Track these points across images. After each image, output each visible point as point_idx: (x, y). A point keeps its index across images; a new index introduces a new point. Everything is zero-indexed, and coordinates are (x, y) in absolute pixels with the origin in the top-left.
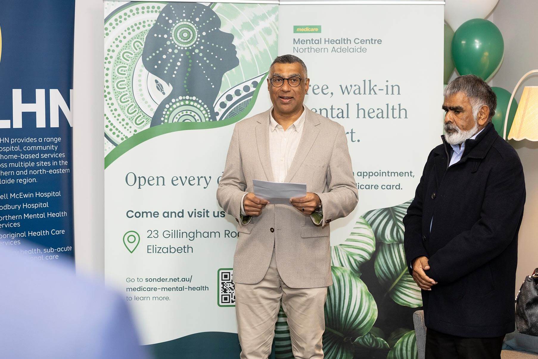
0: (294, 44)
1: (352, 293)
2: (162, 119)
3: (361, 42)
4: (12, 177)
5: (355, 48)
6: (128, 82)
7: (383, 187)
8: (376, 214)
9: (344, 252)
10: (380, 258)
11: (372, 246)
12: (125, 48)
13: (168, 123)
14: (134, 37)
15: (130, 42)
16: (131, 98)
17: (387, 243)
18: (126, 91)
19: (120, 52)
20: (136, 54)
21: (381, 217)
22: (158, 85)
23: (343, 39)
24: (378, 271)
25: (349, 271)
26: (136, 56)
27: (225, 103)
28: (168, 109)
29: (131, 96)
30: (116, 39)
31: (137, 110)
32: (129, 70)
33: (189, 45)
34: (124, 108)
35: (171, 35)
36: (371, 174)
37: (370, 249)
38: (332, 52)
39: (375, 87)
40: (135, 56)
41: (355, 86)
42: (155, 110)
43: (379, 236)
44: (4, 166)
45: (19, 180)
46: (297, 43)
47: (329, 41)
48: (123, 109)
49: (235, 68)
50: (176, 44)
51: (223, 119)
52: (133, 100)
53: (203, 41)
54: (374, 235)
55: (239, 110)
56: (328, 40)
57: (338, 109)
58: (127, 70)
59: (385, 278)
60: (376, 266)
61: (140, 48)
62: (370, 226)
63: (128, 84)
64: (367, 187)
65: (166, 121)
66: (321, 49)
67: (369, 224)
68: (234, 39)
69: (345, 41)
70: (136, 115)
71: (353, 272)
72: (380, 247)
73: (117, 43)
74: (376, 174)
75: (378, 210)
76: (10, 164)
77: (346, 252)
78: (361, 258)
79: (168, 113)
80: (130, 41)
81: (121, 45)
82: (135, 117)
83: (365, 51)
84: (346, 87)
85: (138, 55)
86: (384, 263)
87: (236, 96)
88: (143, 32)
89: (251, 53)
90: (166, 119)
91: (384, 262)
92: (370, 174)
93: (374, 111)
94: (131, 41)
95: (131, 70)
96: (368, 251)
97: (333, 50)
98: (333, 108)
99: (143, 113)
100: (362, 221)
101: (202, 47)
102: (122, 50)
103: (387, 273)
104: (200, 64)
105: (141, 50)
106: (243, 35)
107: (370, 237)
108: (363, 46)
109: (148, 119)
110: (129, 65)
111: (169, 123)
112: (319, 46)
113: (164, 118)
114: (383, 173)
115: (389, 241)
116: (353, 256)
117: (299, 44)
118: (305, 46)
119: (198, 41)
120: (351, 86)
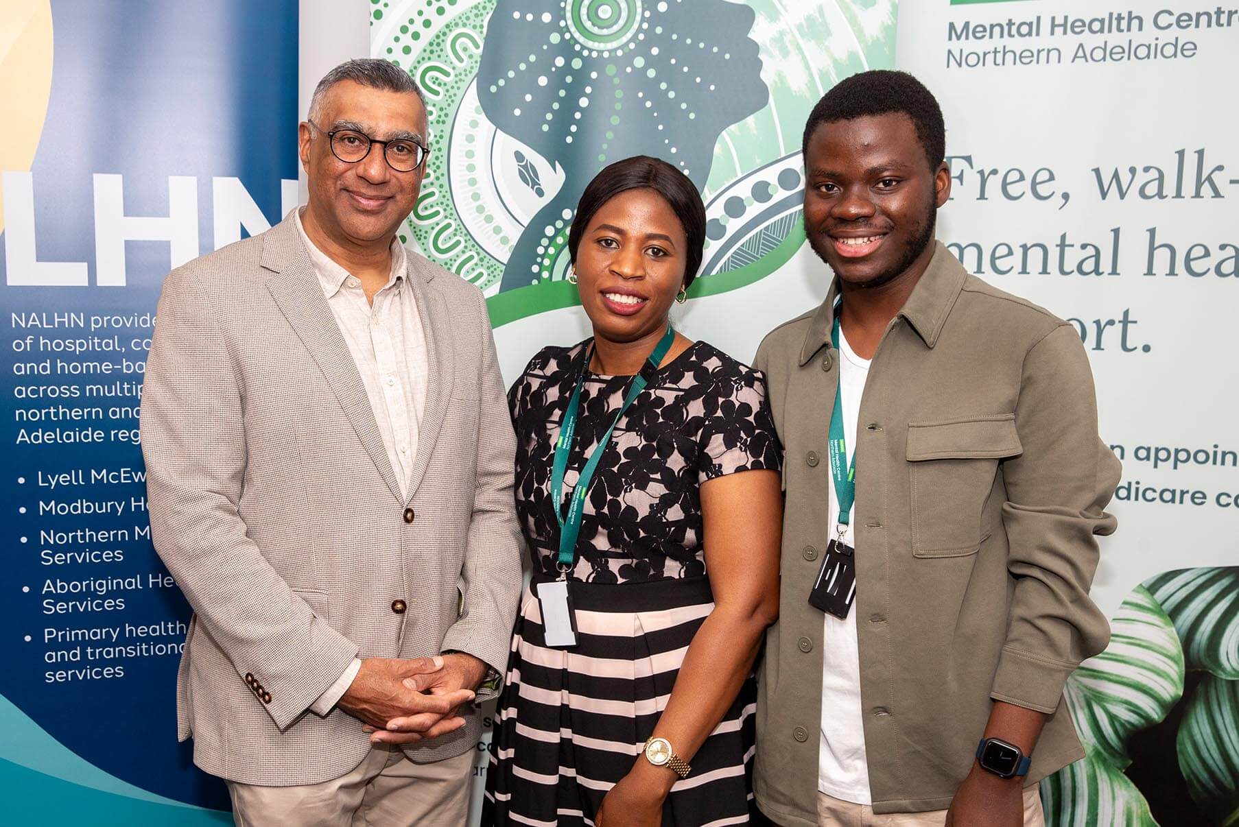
0: (950, 39)
1: (1097, 815)
2: (535, 269)
3: (1178, 21)
4: (96, 424)
5: (1156, 45)
6: (437, 158)
7: (1224, 500)
8: (1192, 584)
9: (1078, 687)
10: (1197, 722)
11: (1172, 680)
12: (427, 54)
13: (551, 280)
14: (453, 22)
15: (442, 37)
16: (444, 206)
17: (1224, 676)
18: (432, 184)
19: (415, 68)
20: (460, 74)
21: (1209, 594)
22: (525, 167)
23: (1115, 16)
24: (1188, 761)
25: (1091, 749)
26: (460, 80)
27: (722, 222)
28: (552, 239)
29: (446, 202)
30: (404, 30)
31: (462, 240)
32: (438, 122)
33: (615, 44)
34: (424, 235)
35: (562, 13)
36: (1182, 456)
37: (1165, 689)
38: (1073, 61)
39: (1217, 172)
40: (457, 79)
41: (1147, 169)
42: (514, 241)
43: (1198, 651)
44: (71, 392)
45: (118, 433)
46: (958, 38)
47: (1065, 25)
48: (422, 238)
49: (755, 114)
50: (577, 42)
51: (714, 273)
52: (449, 211)
53: (659, 30)
54: (1180, 648)
55: (763, 244)
56: (1062, 22)
57: (1084, 247)
58: (435, 122)
59: (1211, 785)
60: (1183, 744)
61: (471, 56)
62: (1168, 618)
63: (438, 163)
64: (1167, 496)
65: (545, 275)
66: (1039, 52)
67: (1167, 613)
68: (756, 22)
69: (1122, 21)
70: (457, 256)
71: (1105, 754)
72: (1200, 688)
73: (406, 39)
74: (1201, 457)
75: (1201, 573)
76: (88, 388)
77: (1084, 689)
78: (1132, 714)
79: (551, 251)
80: (441, 35)
81: (418, 47)
82: (455, 260)
83: (1190, 53)
84: (1116, 175)
85: (466, 75)
86: (1212, 739)
87: (755, 202)
88: (480, 8)
89: (808, 67)
90: (546, 268)
91: (1211, 736)
92: (1178, 457)
93: (1207, 254)
94: (444, 34)
95: (444, 122)
96: (1156, 695)
97: (1078, 55)
98: (1067, 242)
99: (480, 250)
100: (1143, 599)
101: (655, 51)
102: (419, 62)
103: (1220, 770)
104: (648, 104)
105: (473, 60)
106: (785, 8)
107: (1165, 652)
108: (1185, 36)
109: (495, 269)
110: (438, 107)
111: (553, 280)
112: (1033, 43)
113: (540, 265)
114: (1224, 454)
115: (1233, 672)
116: (1105, 704)
117: (967, 38)
118: (985, 45)
119: (645, 32)
120: (1133, 171)
